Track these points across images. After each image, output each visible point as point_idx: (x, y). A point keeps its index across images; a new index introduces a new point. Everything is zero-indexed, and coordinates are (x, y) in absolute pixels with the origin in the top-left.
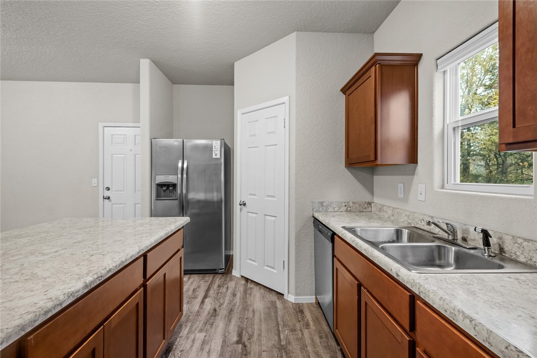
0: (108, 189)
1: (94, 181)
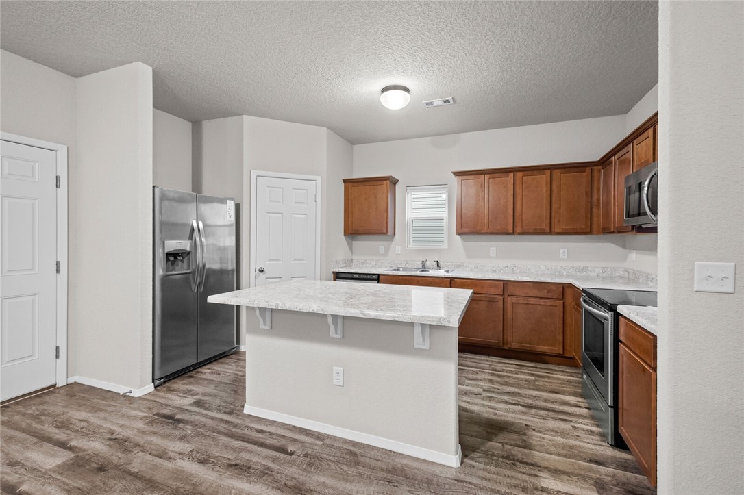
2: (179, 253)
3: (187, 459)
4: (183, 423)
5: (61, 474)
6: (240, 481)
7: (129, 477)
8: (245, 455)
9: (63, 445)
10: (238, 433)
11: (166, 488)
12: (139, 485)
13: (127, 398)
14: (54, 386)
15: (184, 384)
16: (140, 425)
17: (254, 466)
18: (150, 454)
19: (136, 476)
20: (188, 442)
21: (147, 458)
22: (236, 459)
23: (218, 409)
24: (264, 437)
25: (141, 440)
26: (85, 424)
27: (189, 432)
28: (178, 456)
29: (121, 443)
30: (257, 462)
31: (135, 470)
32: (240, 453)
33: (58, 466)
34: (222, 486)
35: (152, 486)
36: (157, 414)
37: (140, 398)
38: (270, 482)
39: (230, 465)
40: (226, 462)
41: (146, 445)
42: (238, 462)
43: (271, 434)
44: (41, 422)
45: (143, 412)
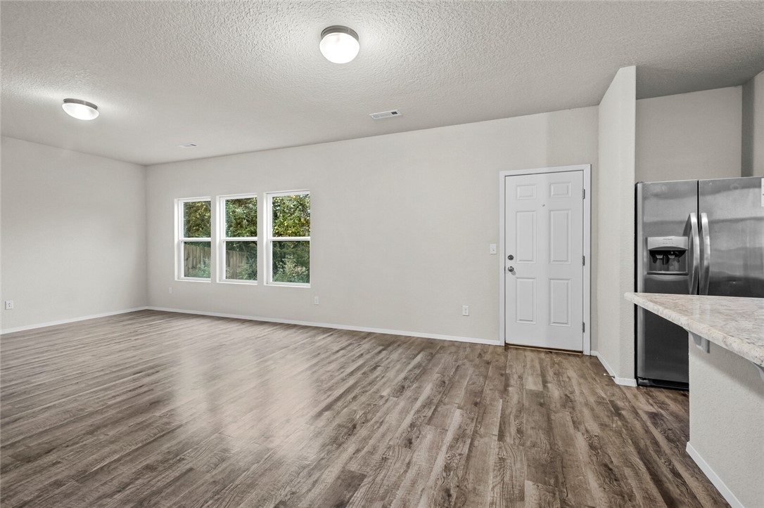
0: (511, 258)
1: (493, 246)
2: (670, 251)
3: (585, 437)
4: (619, 418)
5: (527, 393)
6: (595, 478)
7: (546, 418)
8: (628, 472)
9: (545, 383)
10: (651, 457)
11: (552, 438)
12: (544, 425)
13: (610, 380)
14: (582, 352)
15: (668, 397)
16: (592, 400)
17: (622, 484)
18: (572, 417)
19: (549, 420)
20: (603, 430)
21: (567, 417)
22: (617, 467)
23: (664, 432)
24: (672, 480)
25: (578, 407)
26: (567, 380)
27: (614, 426)
28: (583, 431)
29: (568, 401)
30: (629, 484)
31: (553, 417)
32: (628, 467)
33: (531, 390)
34: (580, 468)
35: (548, 432)
36: (612, 402)
37: (618, 386)
38: (616, 503)
39: (606, 466)
40: (606, 461)
41: (578, 411)
42: (615, 470)
43: (684, 483)
44: (551, 367)
45: (606, 394)
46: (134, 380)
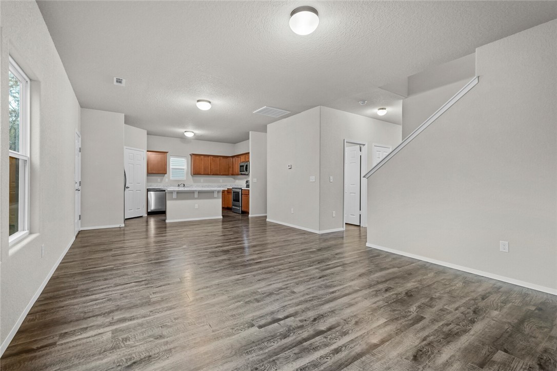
46: (261, 258)
